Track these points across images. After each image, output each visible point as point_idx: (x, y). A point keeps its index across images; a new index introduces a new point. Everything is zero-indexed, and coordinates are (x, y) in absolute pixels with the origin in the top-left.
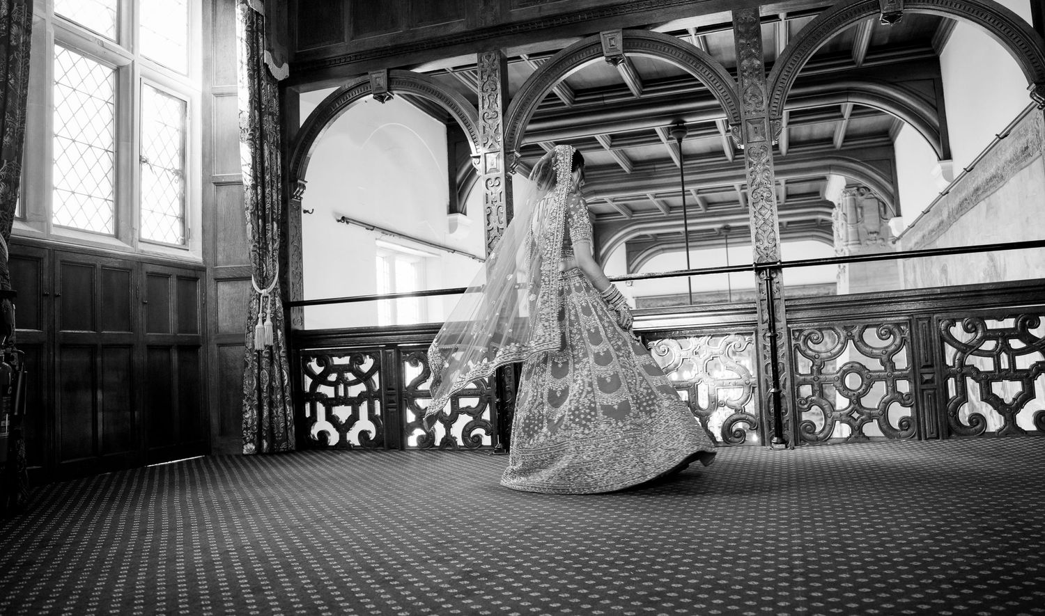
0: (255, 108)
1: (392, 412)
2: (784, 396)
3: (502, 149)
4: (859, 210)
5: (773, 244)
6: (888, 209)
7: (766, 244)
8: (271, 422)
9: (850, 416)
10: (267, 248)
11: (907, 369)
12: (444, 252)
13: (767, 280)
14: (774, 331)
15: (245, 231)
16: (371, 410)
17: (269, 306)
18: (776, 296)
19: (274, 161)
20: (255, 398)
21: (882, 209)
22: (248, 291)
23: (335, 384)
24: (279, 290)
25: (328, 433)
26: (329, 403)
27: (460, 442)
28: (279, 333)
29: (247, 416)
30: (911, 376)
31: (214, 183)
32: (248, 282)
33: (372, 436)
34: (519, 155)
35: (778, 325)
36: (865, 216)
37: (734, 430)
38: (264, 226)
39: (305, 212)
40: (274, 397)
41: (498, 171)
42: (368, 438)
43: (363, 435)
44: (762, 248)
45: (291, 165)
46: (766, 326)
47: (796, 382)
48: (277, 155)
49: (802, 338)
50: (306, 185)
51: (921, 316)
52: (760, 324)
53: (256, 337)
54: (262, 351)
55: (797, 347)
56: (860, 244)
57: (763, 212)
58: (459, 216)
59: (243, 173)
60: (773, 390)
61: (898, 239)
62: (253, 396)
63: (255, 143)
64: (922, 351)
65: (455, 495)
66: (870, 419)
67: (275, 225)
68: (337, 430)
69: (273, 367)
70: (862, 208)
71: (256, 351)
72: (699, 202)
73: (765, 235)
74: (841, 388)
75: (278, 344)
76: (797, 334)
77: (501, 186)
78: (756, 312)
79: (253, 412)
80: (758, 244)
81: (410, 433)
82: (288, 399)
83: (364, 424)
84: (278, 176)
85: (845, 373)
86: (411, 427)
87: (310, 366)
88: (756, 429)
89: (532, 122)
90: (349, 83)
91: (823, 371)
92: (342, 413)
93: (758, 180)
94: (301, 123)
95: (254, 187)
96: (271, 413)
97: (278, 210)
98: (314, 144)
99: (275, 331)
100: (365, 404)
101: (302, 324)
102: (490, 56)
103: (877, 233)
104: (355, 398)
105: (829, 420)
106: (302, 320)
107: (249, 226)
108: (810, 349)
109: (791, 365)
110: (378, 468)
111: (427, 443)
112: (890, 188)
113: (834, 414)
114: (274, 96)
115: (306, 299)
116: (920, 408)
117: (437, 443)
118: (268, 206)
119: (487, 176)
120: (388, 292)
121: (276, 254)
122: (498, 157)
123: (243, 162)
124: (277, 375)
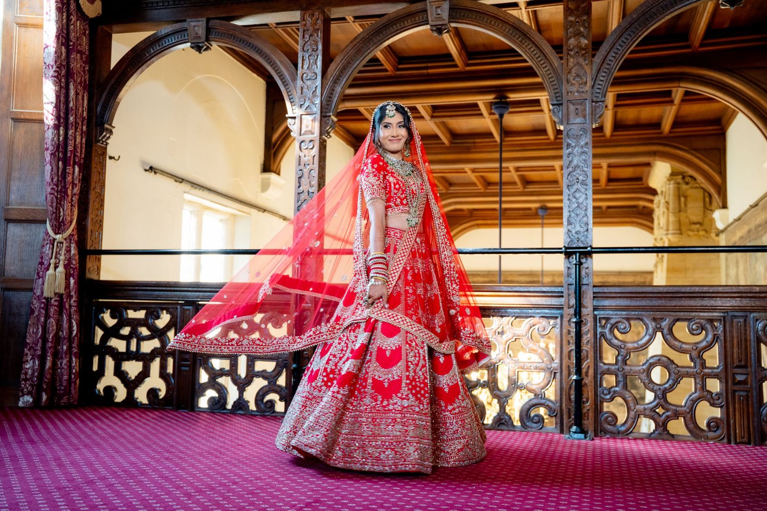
0: (62, 44)
1: (184, 371)
2: (586, 384)
3: (319, 112)
4: (682, 199)
5: (585, 228)
6: (714, 200)
7: (578, 228)
8: (53, 374)
9: (655, 411)
10: (65, 193)
11: (718, 367)
12: (254, 212)
13: (576, 265)
14: (580, 317)
15: (43, 172)
16: (163, 367)
17: (63, 252)
18: (585, 281)
19: (80, 102)
20: (39, 347)
21: (707, 200)
22: (42, 235)
23: (128, 339)
24: (76, 237)
25: (115, 389)
26: (119, 358)
27: (252, 407)
28: (72, 281)
29: (28, 366)
30: (723, 375)
31: (12, 119)
32: (42, 226)
33: (162, 394)
34: (335, 119)
35: (584, 311)
36: (689, 205)
37: (532, 415)
38: (64, 169)
39: (111, 158)
40: (59, 348)
41: (313, 133)
42: (157, 396)
43: (152, 393)
44: (574, 232)
45: (99, 109)
46: (572, 311)
47: (599, 371)
48: (83, 96)
49: (609, 326)
50: (113, 130)
51: (736, 314)
52: (566, 309)
53: (46, 284)
54: (51, 299)
55: (603, 335)
56: (681, 234)
57: (577, 195)
58: (273, 176)
59: (45, 112)
60: (574, 377)
61: (722, 231)
62: (37, 345)
63: (60, 81)
64: (735, 350)
65: (240, 462)
66: (676, 415)
67: (77, 169)
68: (125, 386)
69: (62, 316)
70: (686, 197)
71: (45, 298)
72: (517, 179)
73: (578, 219)
74: (646, 381)
75: (70, 292)
76: (603, 322)
77: (315, 149)
78: (562, 296)
79: (34, 362)
80: (570, 227)
81: (202, 394)
82: (75, 350)
83: (155, 381)
84: (83, 119)
85: (652, 366)
86: (204, 387)
87: (103, 317)
88: (556, 416)
89: (351, 86)
90: (166, 29)
91: (628, 362)
92: (133, 368)
93: (575, 162)
94: (112, 66)
95: (57, 127)
96: (54, 363)
97: (81, 154)
98: (125, 88)
99: (68, 276)
100: (158, 360)
101: (99, 274)
102: (313, 15)
103: (700, 224)
104: (147, 354)
105: (632, 413)
106: (99, 269)
107: (48, 168)
108: (616, 338)
109: (595, 352)
110: (163, 428)
111: (218, 404)
112: (718, 178)
113: (638, 407)
114: (84, 33)
115: (104, 247)
116: (731, 410)
117: (229, 406)
118: (70, 148)
119: (302, 138)
120: (193, 248)
121: (75, 199)
122: (314, 120)
123: (45, 100)
124: (65, 325)
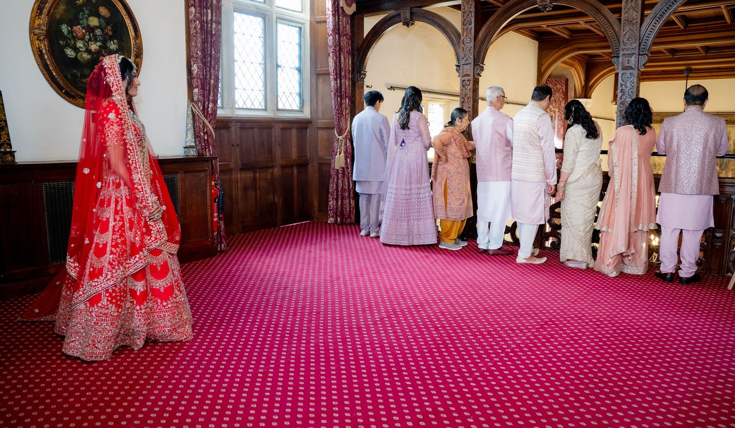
0: (336, 33)
3: (473, 62)
8: (342, 208)
10: (342, 114)
15: (331, 103)
17: (343, 145)
19: (347, 62)
20: (335, 194)
28: (349, 160)
31: (317, 74)
38: (341, 101)
40: (344, 194)
41: (469, 76)
48: (349, 59)
50: (367, 73)
53: (336, 162)
54: (339, 170)
63: (336, 54)
67: (347, 100)
69: (345, 178)
71: (336, 169)
75: (348, 166)
77: (470, 85)
79: (333, 202)
82: (352, 196)
84: (349, 72)
94: (365, 36)
95: (336, 79)
96: (342, 202)
97: (349, 91)
99: (346, 159)
107: (333, 101)
114: (348, 24)
118: (343, 90)
119: (463, 78)
123: (330, 64)
124: (346, 183)
